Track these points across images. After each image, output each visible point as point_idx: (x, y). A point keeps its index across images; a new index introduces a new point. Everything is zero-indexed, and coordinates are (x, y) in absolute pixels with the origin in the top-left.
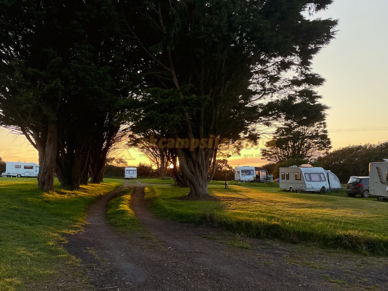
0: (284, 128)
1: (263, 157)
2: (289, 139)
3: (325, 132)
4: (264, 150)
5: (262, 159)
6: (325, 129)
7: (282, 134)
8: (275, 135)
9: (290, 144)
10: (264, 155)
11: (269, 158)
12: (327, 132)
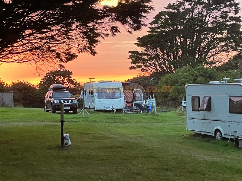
0: (168, 13)
1: (133, 65)
2: (176, 32)
3: (238, 19)
4: (133, 52)
5: (131, 68)
6: (237, 15)
7: (166, 24)
8: (154, 26)
9: (179, 41)
10: (134, 62)
11: (143, 67)
12: (240, 21)
